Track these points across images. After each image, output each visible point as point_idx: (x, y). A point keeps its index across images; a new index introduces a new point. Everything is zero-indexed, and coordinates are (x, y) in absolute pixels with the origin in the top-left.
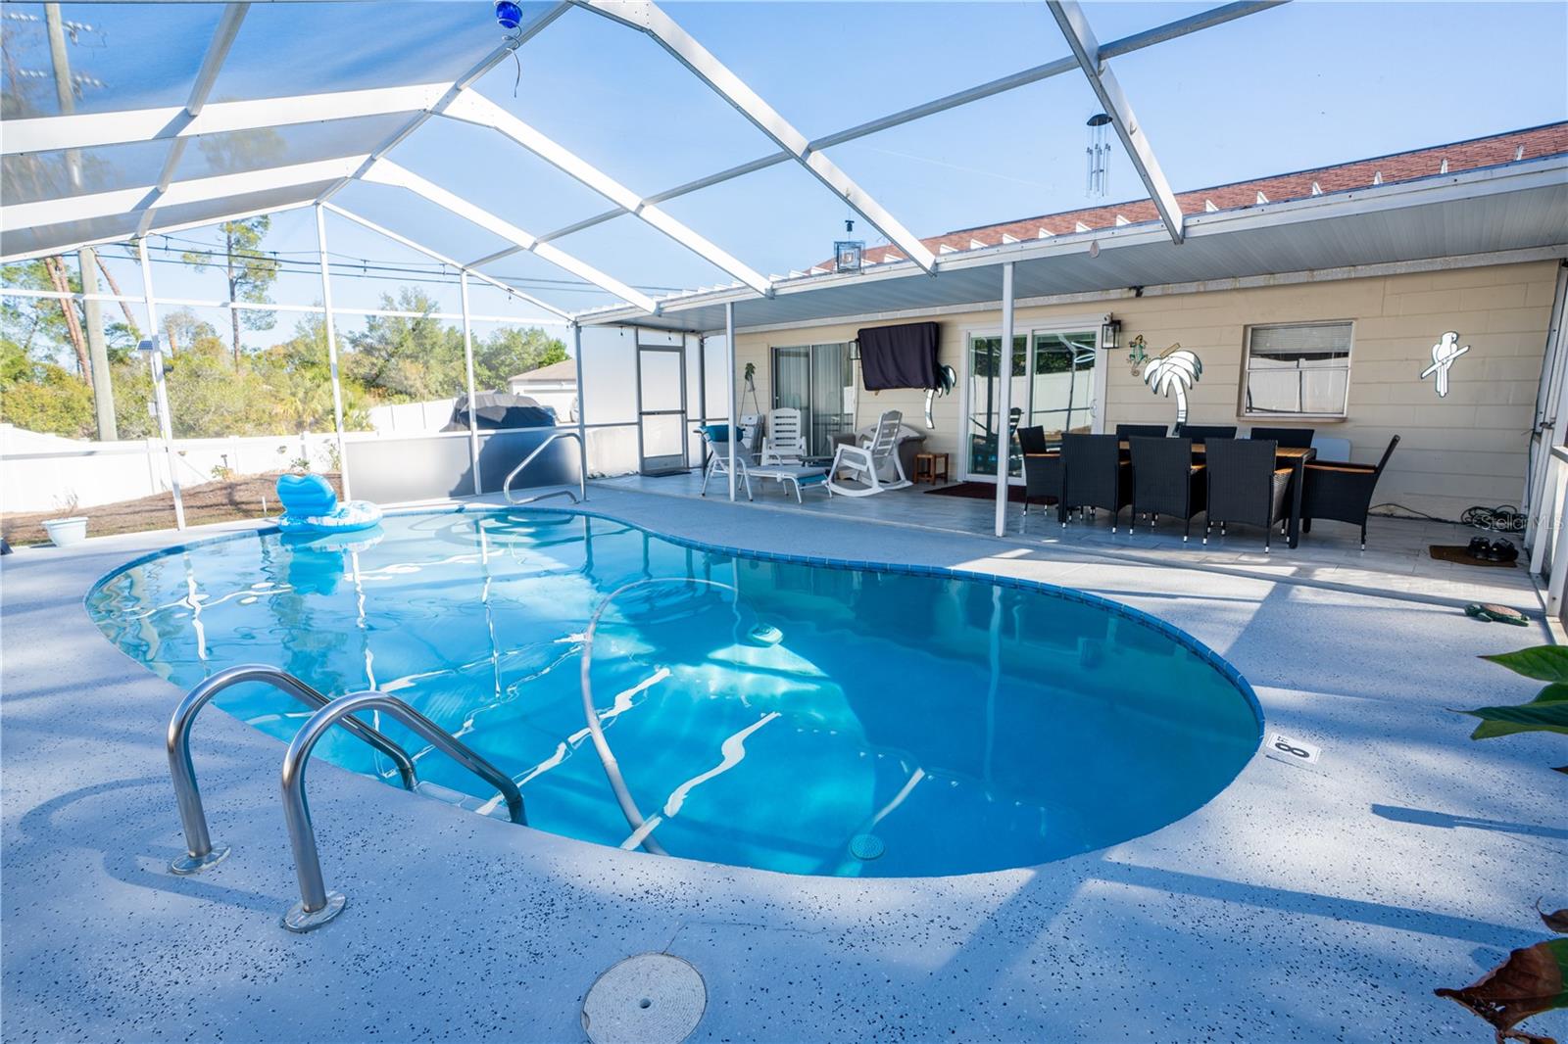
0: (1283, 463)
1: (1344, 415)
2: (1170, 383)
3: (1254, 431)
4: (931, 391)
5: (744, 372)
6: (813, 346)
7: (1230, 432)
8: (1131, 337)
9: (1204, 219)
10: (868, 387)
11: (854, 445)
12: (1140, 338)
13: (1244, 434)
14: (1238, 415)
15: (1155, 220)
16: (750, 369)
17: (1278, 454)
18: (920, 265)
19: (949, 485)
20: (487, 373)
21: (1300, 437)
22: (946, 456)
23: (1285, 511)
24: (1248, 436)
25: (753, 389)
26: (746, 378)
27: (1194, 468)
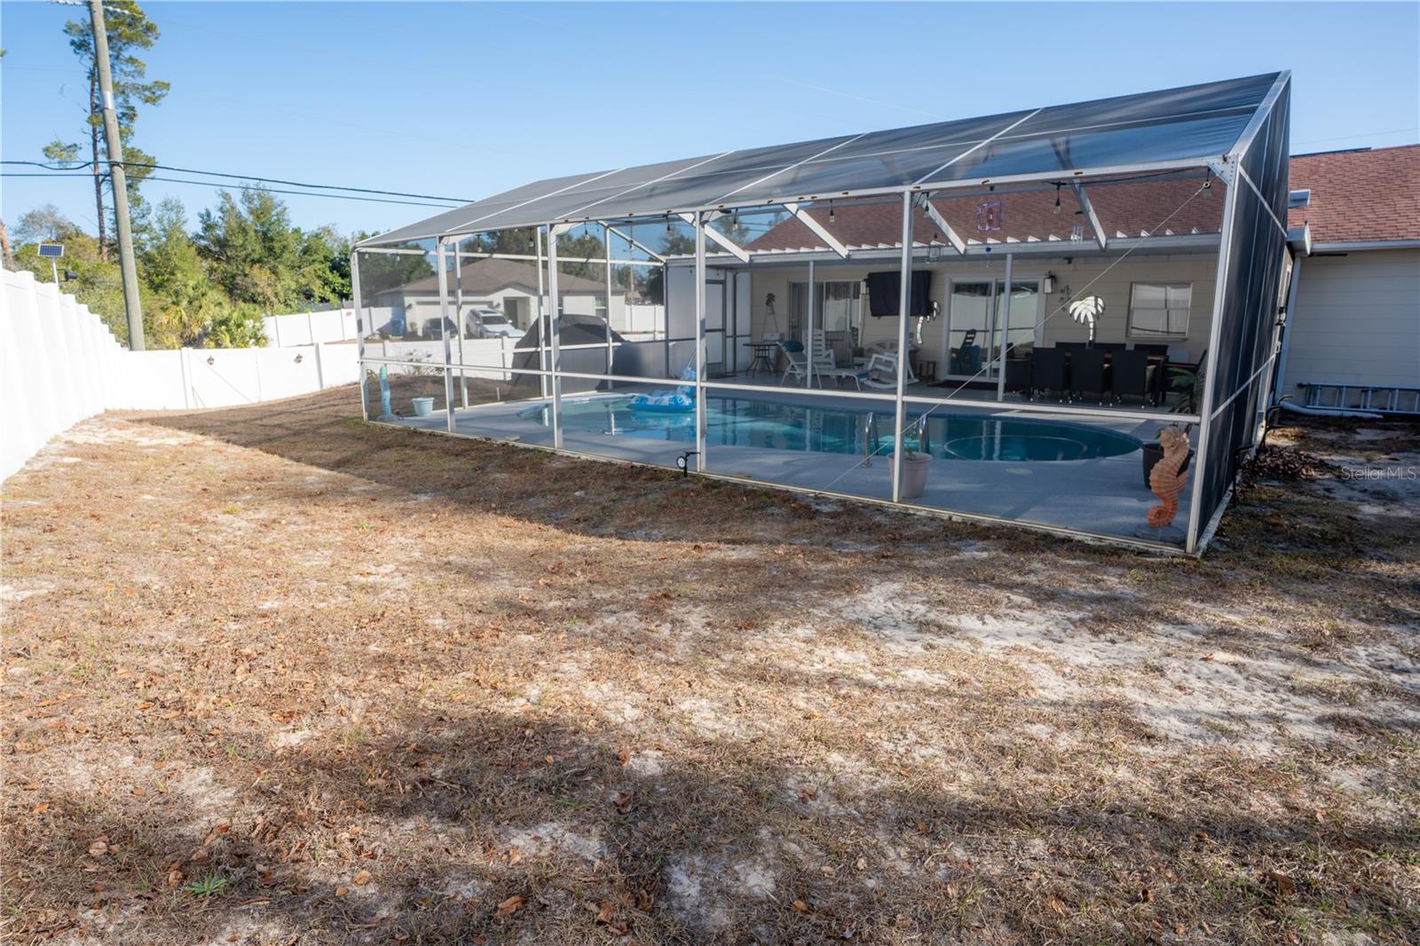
0: (1151, 363)
1: (1187, 336)
2: (1086, 316)
3: (1136, 346)
4: (922, 318)
5: (766, 299)
6: (827, 283)
7: (1123, 346)
8: (1062, 286)
9: (1116, 241)
10: (874, 314)
11: (862, 356)
12: (1068, 287)
13: (1130, 347)
14: (1127, 336)
15: (1092, 239)
16: (771, 298)
17: (1150, 358)
18: (956, 249)
19: (937, 383)
20: (340, 280)
21: (1161, 349)
23: (1153, 389)
24: (1132, 348)
25: (773, 313)
26: (767, 304)
27: (1106, 365)
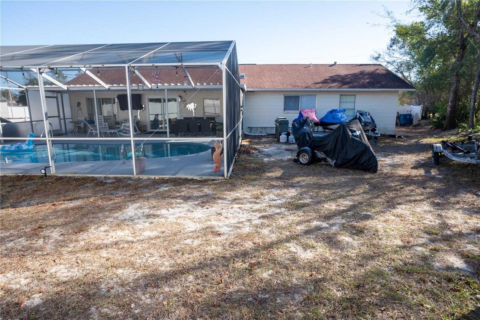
1: (220, 114)
2: (192, 109)
4: (139, 111)
5: (77, 104)
6: (102, 98)
8: (184, 100)
9: (197, 86)
10: (121, 109)
11: (119, 125)
12: (185, 100)
14: (204, 115)
15: (190, 85)
16: (79, 104)
18: (148, 87)
19: (147, 132)
22: (145, 126)
25: (81, 109)
26: (78, 106)
27: (199, 124)
